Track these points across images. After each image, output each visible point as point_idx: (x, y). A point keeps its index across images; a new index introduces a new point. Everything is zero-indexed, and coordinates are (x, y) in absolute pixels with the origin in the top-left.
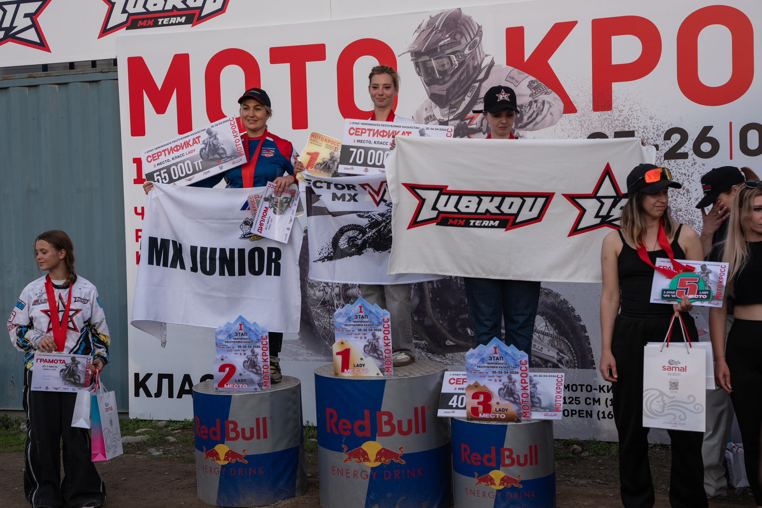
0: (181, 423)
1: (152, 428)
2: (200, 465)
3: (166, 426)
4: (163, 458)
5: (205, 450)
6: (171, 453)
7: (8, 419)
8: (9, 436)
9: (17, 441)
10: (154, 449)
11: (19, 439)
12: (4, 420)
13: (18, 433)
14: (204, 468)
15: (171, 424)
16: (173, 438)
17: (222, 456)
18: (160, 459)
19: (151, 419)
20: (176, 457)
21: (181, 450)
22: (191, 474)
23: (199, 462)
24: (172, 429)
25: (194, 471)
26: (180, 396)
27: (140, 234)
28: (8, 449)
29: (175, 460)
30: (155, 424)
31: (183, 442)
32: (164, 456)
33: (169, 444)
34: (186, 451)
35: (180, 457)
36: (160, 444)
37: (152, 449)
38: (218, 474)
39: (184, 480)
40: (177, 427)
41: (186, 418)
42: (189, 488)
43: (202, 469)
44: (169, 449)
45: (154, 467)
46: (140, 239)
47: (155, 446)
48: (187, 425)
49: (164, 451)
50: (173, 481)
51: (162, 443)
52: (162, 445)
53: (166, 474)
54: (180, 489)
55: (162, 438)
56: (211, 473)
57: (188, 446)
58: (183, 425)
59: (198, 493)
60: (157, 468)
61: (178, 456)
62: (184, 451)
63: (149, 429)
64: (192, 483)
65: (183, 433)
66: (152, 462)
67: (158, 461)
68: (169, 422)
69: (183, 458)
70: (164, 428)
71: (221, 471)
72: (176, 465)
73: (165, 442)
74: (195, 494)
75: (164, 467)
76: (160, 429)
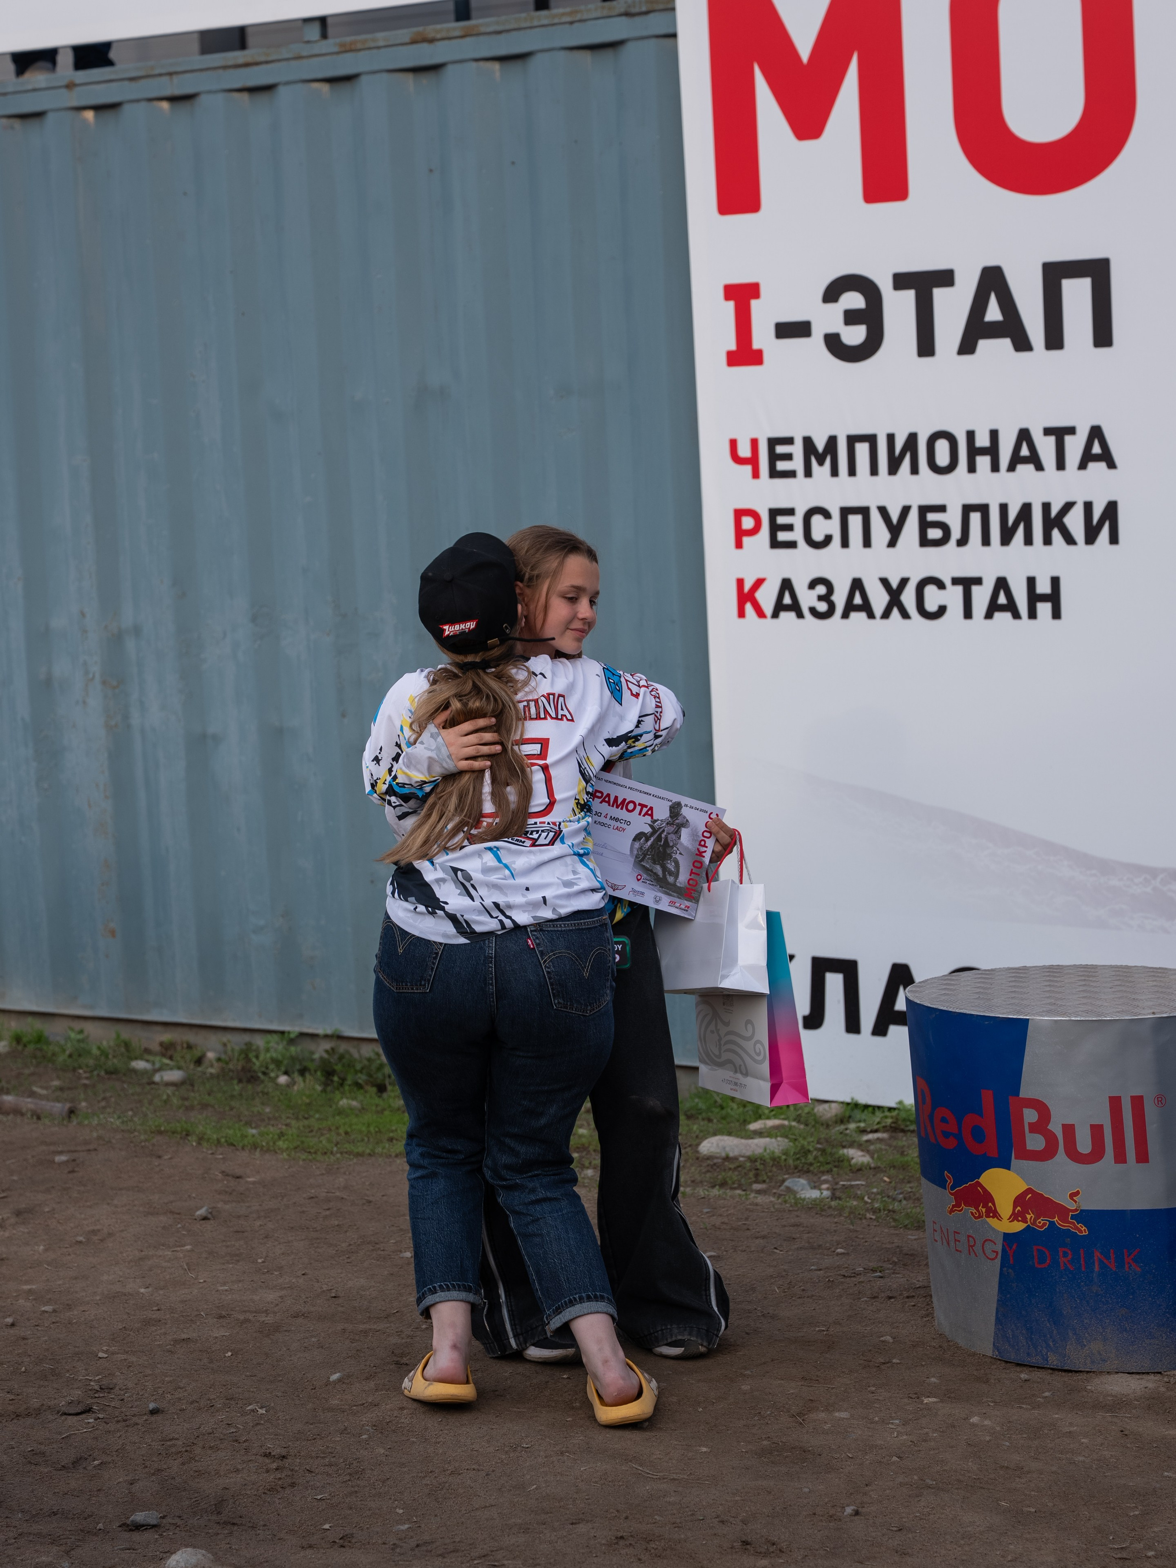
0: (887, 1114)
1: (799, 1122)
2: (937, 1227)
3: (842, 1120)
4: (830, 1207)
5: (950, 1182)
6: (856, 1197)
8: (387, 1113)
10: (803, 1181)
12: (374, 1067)
14: (951, 1238)
15: (858, 1114)
16: (860, 1153)
17: (1005, 1206)
18: (822, 1210)
20: (870, 1208)
21: (888, 1189)
22: (914, 1259)
23: (935, 1223)
24: (858, 1127)
25: (924, 1248)
26: (880, 1030)
27: (748, 523)
28: (384, 1148)
29: (868, 1215)
30: (807, 1110)
31: (892, 1169)
32: (833, 1203)
33: (850, 1170)
34: (901, 1193)
35: (882, 1211)
36: (822, 1169)
37: (797, 1179)
38: (996, 1261)
39: (893, 1273)
40: (876, 1123)
41: (897, 1100)
42: (908, 1297)
43: (944, 1241)
44: (849, 1183)
45: (802, 1229)
46: (746, 540)
47: (808, 1171)
48: (904, 1120)
49: (834, 1189)
50: (860, 1274)
51: (829, 1167)
52: (829, 1171)
53: (838, 1254)
54: (882, 1297)
55: (829, 1150)
56: (974, 1255)
57: (909, 1182)
58: (894, 1120)
59: (935, 1315)
60: (810, 1235)
61: (876, 1206)
62: (896, 1193)
63: (789, 1121)
64: (918, 1286)
65: (894, 1143)
66: (797, 1216)
67: (817, 1214)
68: (850, 1107)
69: (892, 1213)
70: (836, 1122)
71: (1004, 1250)
72: (869, 1230)
73: (836, 1164)
74: (928, 1315)
75: (831, 1232)
76: (822, 1124)
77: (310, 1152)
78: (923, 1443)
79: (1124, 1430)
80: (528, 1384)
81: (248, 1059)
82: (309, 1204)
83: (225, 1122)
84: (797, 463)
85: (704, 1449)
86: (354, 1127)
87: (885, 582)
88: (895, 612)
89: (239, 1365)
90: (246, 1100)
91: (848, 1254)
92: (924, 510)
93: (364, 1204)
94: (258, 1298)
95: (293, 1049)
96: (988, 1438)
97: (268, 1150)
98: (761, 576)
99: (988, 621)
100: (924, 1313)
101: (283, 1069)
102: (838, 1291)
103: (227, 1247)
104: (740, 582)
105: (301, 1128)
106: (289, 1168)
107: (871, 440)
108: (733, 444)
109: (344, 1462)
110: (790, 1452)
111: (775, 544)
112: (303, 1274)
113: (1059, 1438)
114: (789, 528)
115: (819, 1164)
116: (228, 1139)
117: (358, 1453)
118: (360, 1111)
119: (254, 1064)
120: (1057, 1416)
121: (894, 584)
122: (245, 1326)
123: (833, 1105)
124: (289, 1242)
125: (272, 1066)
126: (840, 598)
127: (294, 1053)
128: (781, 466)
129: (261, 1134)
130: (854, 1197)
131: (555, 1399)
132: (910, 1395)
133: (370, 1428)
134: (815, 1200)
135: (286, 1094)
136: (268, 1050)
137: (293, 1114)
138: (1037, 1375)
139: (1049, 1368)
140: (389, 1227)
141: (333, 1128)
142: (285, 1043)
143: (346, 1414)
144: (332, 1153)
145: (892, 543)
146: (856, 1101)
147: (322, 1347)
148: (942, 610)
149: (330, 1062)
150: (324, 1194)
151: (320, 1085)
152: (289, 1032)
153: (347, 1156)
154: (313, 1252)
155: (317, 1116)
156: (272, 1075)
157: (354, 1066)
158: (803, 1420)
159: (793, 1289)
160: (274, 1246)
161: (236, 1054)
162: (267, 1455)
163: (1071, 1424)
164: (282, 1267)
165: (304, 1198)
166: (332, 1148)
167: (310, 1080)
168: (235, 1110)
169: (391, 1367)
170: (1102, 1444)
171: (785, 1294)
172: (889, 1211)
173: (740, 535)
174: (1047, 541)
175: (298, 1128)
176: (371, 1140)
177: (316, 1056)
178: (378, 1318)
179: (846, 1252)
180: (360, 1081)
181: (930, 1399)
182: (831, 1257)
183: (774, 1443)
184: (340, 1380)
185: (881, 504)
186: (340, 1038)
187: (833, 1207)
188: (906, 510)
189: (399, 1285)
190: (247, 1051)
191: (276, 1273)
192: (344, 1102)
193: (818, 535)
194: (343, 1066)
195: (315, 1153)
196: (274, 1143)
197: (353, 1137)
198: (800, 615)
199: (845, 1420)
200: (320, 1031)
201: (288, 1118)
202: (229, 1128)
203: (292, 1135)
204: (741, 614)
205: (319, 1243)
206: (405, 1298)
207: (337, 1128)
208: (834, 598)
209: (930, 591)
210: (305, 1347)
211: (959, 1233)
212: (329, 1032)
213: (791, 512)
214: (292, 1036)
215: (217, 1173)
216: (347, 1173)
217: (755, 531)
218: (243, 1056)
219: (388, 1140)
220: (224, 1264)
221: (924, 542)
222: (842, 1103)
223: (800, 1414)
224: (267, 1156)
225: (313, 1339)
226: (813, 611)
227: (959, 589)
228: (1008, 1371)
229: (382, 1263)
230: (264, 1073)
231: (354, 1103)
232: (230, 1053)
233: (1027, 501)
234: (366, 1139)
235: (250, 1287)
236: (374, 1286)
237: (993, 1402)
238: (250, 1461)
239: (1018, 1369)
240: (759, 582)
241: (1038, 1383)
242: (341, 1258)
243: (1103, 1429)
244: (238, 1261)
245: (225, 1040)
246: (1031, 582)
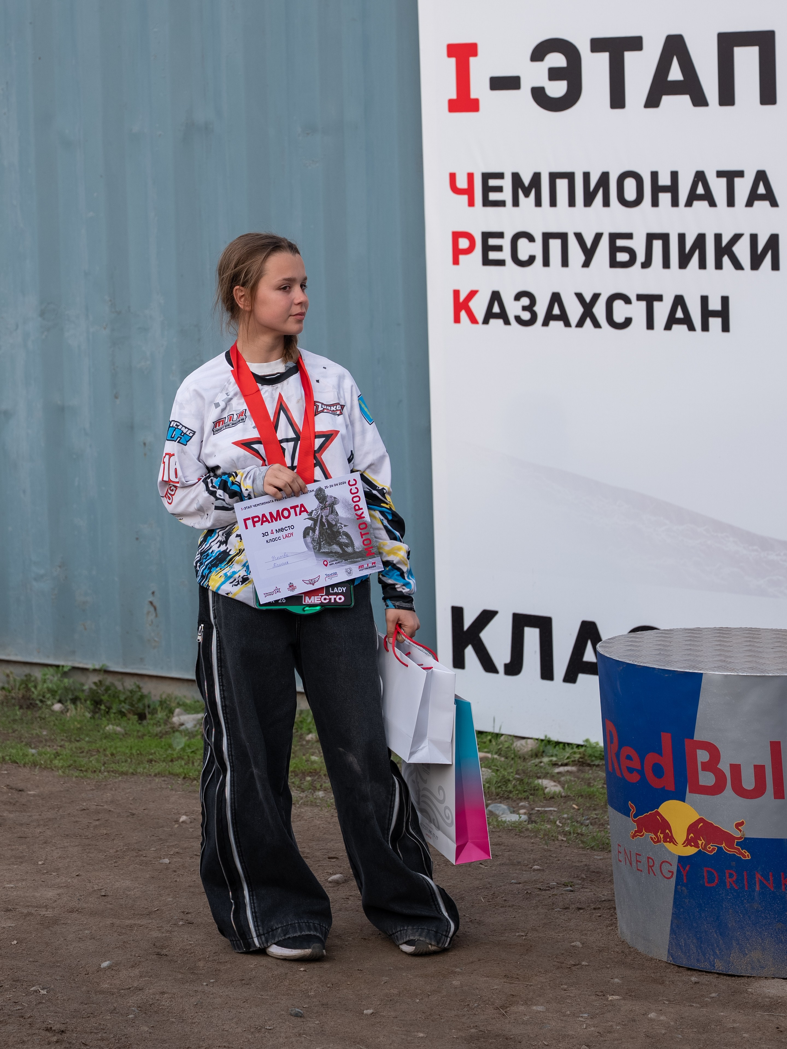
0: (576, 750)
1: (500, 755)
2: (621, 849)
3: (537, 754)
4: (527, 829)
5: (633, 811)
6: (549, 821)
7: (142, 697)
8: (146, 738)
9: (166, 750)
10: (503, 806)
11: (170, 746)
12: (135, 698)
13: (167, 733)
14: (634, 859)
15: (550, 750)
16: (553, 783)
18: (521, 832)
19: (497, 731)
20: (561, 831)
21: (576, 815)
22: (600, 877)
23: (620, 846)
24: (551, 761)
25: (608, 867)
26: (570, 677)
27: (464, 243)
28: (144, 768)
29: (560, 838)
30: (506, 745)
31: (580, 798)
32: (530, 826)
33: (544, 798)
34: (588, 819)
35: (572, 834)
36: (520, 796)
37: (499, 805)
38: (671, 879)
39: (582, 888)
40: (566, 757)
41: (584, 739)
42: (595, 909)
43: (627, 861)
44: (543, 809)
45: (504, 848)
46: (462, 258)
47: (508, 798)
48: (590, 756)
49: (531, 814)
50: (554, 888)
51: (526, 794)
52: (526, 798)
53: (534, 870)
54: (573, 908)
55: (526, 780)
56: (653, 874)
57: (595, 810)
58: (582, 756)
59: (618, 925)
60: (511, 853)
61: (567, 829)
62: (584, 818)
63: (492, 754)
64: (603, 899)
65: (582, 776)
66: (499, 837)
67: (516, 835)
68: (543, 743)
69: (580, 836)
70: (532, 756)
71: (678, 871)
72: (561, 850)
73: (532, 792)
74: (612, 925)
75: (529, 851)
76: (520, 758)
77: (81, 770)
78: (608, 1034)
79: (779, 1027)
80: (270, 975)
81: (28, 689)
82: (81, 815)
83: (8, 742)
84: (507, 195)
85: (421, 1035)
86: (119, 749)
87: (580, 296)
88: (588, 322)
89: (23, 952)
90: (27, 724)
91: (543, 870)
92: (613, 237)
93: (128, 816)
94: (39, 894)
95: (66, 680)
96: (663, 1032)
97: (46, 768)
98: (475, 288)
99: (667, 332)
100: (608, 922)
101: (58, 698)
102: (534, 902)
103: (12, 850)
104: (456, 293)
105: (74, 750)
106: (64, 784)
107: (570, 176)
108: (453, 177)
109: (114, 1037)
110: (495, 1039)
111: (487, 262)
112: (77, 876)
113: (724, 1032)
114: (499, 248)
115: (517, 792)
116: (11, 757)
117: (126, 1030)
118: (123, 736)
119: (33, 693)
120: (722, 1014)
121: (588, 298)
122: (28, 918)
123: (529, 741)
124: (65, 848)
125: (48, 695)
126: (541, 309)
127: (67, 684)
128: (493, 196)
129: (40, 754)
130: (548, 821)
131: (293, 988)
132: (597, 993)
133: (136, 1009)
134: (514, 823)
135: (61, 720)
136: (44, 681)
137: (67, 737)
138: (705, 978)
139: (715, 973)
140: (150, 837)
141: (101, 750)
142: (59, 675)
143: (115, 996)
144: (100, 771)
145: (586, 264)
146: (549, 738)
147: (94, 938)
148: (628, 322)
149: (98, 693)
150: (95, 807)
151: (89, 713)
152: (63, 666)
153: (113, 774)
154: (85, 857)
155: (87, 739)
156: (49, 703)
157: (118, 697)
158: (506, 1012)
159: (496, 899)
160: (52, 850)
161: (18, 684)
162: (49, 1030)
163: (734, 1021)
164: (59, 869)
165: (77, 810)
166: (101, 767)
167: (81, 708)
168: (17, 732)
169: (153, 957)
170: (761, 1039)
171: (490, 903)
172: (578, 834)
173: (457, 253)
174: (719, 266)
175: (71, 749)
176: (134, 761)
177: (86, 687)
178: (142, 915)
179: (541, 868)
180: (123, 710)
181: (614, 997)
182: (529, 872)
183: (481, 1031)
184: (109, 967)
185: (578, 231)
186: (107, 672)
187: (530, 829)
188: (598, 237)
189: (159, 887)
190: (27, 681)
191: (54, 874)
192: (110, 728)
193: (523, 256)
194: (109, 696)
195: (86, 771)
196: (51, 762)
197: (117, 758)
198: (507, 322)
199: (541, 1013)
200: (90, 666)
201: (62, 740)
202: (13, 748)
203: (66, 755)
204: (457, 320)
205: (90, 849)
206: (164, 898)
207: (104, 750)
208: (536, 309)
209: (618, 305)
210: (80, 938)
211: (640, 855)
212: (97, 667)
213: (500, 235)
214: (66, 669)
215: (2, 787)
216: (114, 789)
217: (469, 250)
218: (24, 686)
219: (148, 762)
220: (9, 864)
221: (614, 264)
222: (537, 739)
223: (503, 1007)
224: (45, 773)
225: (86, 932)
226: (518, 319)
227: (643, 304)
228: (680, 975)
229: (144, 867)
230: (41, 701)
231: (118, 729)
232: (12, 682)
233: (702, 231)
234: (129, 760)
235: (32, 885)
236: (138, 888)
237: (667, 1000)
238: (34, 1034)
239: (689, 973)
240: (473, 294)
241: (706, 985)
242: (109, 862)
243: (761, 1026)
244: (22, 863)
245: (8, 671)
246: (704, 300)
